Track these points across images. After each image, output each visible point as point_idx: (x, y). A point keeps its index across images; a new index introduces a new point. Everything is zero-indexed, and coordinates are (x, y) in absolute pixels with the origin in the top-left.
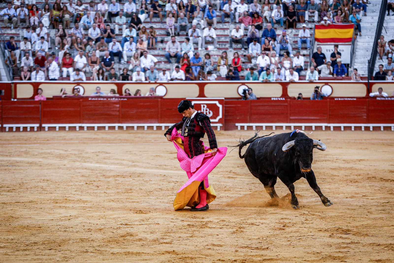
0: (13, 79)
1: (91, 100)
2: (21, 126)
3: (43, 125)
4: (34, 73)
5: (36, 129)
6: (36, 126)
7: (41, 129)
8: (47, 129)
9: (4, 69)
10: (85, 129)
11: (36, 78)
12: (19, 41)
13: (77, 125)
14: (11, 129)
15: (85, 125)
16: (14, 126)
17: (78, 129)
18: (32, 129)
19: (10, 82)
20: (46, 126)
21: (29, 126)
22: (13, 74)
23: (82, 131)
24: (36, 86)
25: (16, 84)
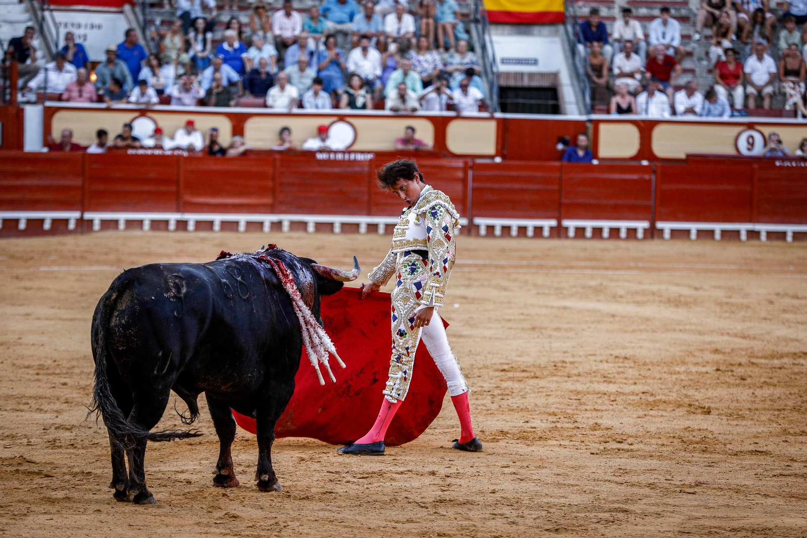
0: (593, 109)
1: (780, 167)
2: (606, 225)
3: (660, 225)
4: (642, 98)
5: (640, 235)
6: (641, 225)
7: (653, 233)
8: (667, 235)
9: (573, 85)
10: (763, 237)
11: (646, 111)
12: (613, 19)
13: (743, 227)
14: (580, 232)
15: (763, 228)
16: (589, 224)
17: (743, 236)
18: (632, 232)
19: (584, 118)
20: (666, 226)
21: (623, 225)
22: (593, 98)
23: (754, 242)
24: (646, 128)
25: (596, 123)
